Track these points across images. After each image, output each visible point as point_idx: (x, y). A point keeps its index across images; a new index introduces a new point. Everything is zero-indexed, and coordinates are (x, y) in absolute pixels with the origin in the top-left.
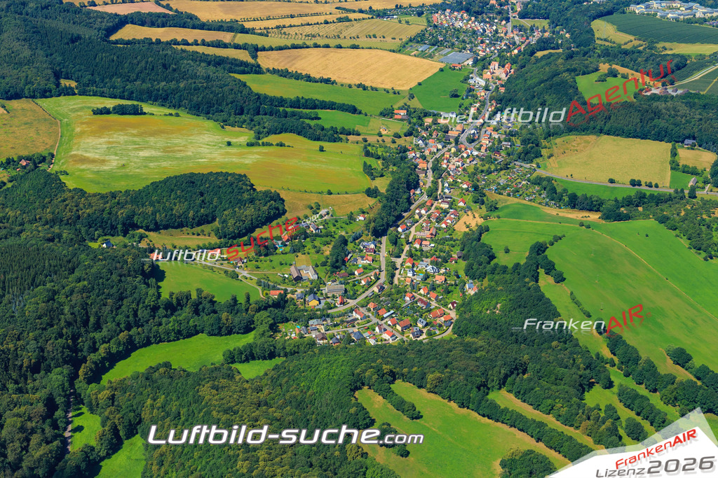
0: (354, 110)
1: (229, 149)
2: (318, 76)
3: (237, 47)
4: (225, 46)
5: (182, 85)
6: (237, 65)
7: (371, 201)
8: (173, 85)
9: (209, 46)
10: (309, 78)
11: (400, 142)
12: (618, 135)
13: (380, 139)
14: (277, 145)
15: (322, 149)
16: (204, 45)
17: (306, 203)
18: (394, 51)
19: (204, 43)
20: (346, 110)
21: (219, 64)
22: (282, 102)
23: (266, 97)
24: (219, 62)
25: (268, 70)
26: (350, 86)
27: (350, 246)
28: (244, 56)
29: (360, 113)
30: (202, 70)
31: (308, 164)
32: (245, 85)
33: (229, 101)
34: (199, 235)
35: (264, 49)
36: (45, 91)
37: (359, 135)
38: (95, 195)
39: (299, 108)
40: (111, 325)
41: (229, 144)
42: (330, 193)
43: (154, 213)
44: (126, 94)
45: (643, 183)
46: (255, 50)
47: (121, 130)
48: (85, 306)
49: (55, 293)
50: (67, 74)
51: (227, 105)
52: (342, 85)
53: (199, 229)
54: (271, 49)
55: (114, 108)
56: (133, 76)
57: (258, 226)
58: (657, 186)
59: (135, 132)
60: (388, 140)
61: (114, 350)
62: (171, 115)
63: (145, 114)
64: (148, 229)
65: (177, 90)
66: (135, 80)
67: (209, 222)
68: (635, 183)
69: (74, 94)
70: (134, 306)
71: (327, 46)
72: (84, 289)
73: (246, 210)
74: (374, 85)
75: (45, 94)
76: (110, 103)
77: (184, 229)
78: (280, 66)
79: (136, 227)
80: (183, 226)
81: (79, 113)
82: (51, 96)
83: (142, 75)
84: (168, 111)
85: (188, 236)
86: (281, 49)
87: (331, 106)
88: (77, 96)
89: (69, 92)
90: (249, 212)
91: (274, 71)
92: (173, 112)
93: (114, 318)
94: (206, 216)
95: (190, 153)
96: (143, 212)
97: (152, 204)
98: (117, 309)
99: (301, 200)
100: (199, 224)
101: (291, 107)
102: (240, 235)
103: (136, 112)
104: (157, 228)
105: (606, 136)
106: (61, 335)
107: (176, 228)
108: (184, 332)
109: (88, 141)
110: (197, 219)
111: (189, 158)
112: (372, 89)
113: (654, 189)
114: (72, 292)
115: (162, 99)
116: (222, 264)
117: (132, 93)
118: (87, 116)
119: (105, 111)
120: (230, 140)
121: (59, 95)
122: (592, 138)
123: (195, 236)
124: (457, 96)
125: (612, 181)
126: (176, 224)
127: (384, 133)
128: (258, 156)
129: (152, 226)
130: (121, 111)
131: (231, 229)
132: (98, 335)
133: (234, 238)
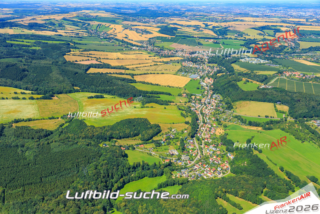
0: (170, 94)
1: (135, 109)
2: (154, 83)
3: (127, 74)
4: (123, 74)
5: (114, 88)
6: (129, 80)
7: (187, 126)
8: (111, 88)
9: (118, 74)
10: (152, 84)
11: (188, 104)
12: (256, 101)
13: (181, 104)
14: (151, 107)
15: (165, 108)
16: (116, 74)
17: (167, 127)
18: (175, 75)
19: (116, 73)
20: (167, 94)
21: (124, 80)
22: (147, 92)
23: (142, 91)
24: (124, 79)
25: (138, 82)
26: (165, 86)
27: (185, 142)
28: (129, 77)
29: (172, 95)
30: (120, 82)
31: (163, 113)
32: (134, 87)
33: (131, 92)
34: (135, 140)
35: (135, 75)
36: (70, 91)
37: (174, 103)
38: (98, 128)
39: (153, 94)
40: (116, 176)
41: (135, 107)
42: (173, 123)
43: (119, 133)
44: (96, 91)
45: (269, 117)
46: (133, 75)
47: (99, 104)
48: (107, 170)
49: (97, 166)
50: (76, 85)
51: (130, 94)
52: (163, 86)
53: (135, 138)
54: (138, 75)
55: (95, 96)
56: (98, 85)
57: (154, 136)
58: (273, 117)
59: (103, 104)
60: (183, 104)
61: (119, 186)
62: (113, 98)
63: (104, 98)
64: (117, 139)
65: (113, 89)
66: (99, 87)
67: (137, 135)
68: (267, 117)
69: (80, 92)
70: (122, 168)
71: (154, 73)
72: (106, 164)
73: (150, 131)
74: (172, 86)
75: (70, 92)
76: (93, 94)
77: (129, 138)
78: (142, 80)
79: (113, 138)
80: (129, 137)
81: (83, 98)
82: (72, 93)
83: (101, 85)
84: (112, 96)
85: (131, 141)
86: (141, 75)
87: (163, 93)
88: (81, 92)
89: (78, 91)
90: (151, 132)
91: (140, 82)
92: (113, 97)
93: (117, 173)
94: (137, 133)
95: (123, 111)
96: (115, 133)
97: (118, 130)
98: (117, 170)
99: (165, 126)
100: (134, 136)
101: (150, 94)
102: (149, 140)
103: (102, 97)
104: (120, 138)
105: (252, 101)
106: (102, 182)
107: (127, 138)
108: (141, 177)
109: (89, 108)
110: (134, 135)
111: (124, 113)
112: (172, 87)
113: (273, 118)
114: (102, 165)
115: (109, 92)
116: (145, 150)
117: (98, 91)
118: (86, 99)
119: (92, 97)
120: (134, 106)
121: (75, 92)
122: (248, 102)
123: (134, 141)
124: (199, 89)
125: (259, 116)
126: (127, 137)
127: (181, 102)
128: (146, 111)
129: (119, 138)
130: (97, 97)
131: (146, 138)
132: (113, 180)
133: (147, 141)
